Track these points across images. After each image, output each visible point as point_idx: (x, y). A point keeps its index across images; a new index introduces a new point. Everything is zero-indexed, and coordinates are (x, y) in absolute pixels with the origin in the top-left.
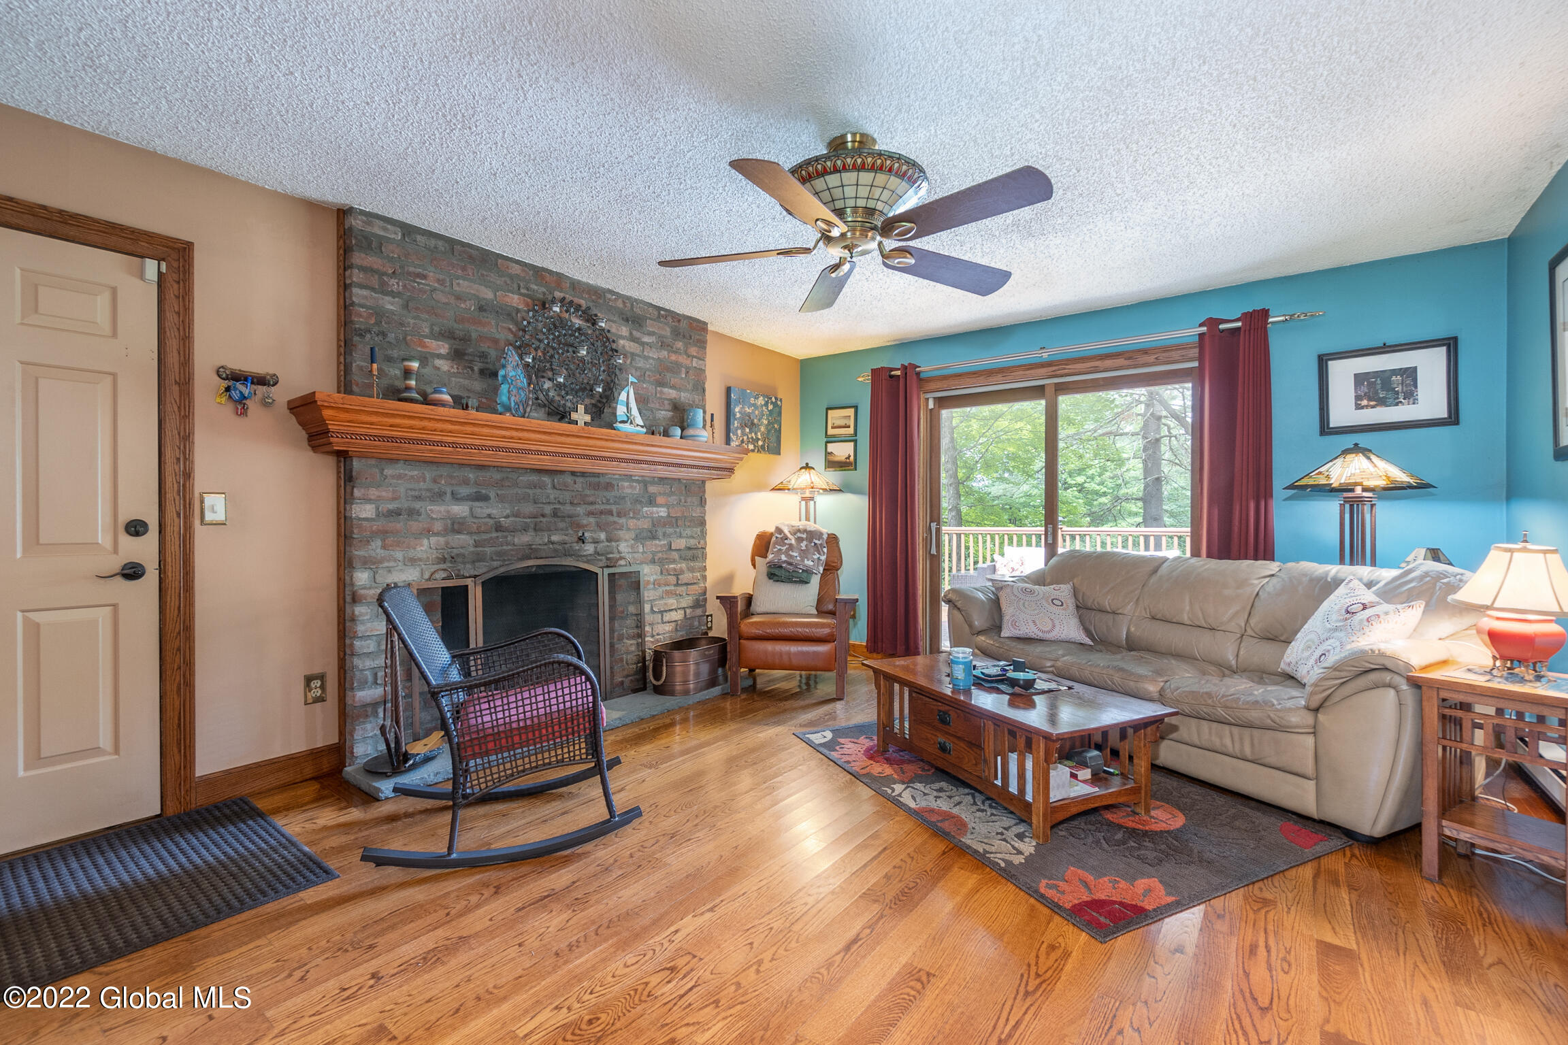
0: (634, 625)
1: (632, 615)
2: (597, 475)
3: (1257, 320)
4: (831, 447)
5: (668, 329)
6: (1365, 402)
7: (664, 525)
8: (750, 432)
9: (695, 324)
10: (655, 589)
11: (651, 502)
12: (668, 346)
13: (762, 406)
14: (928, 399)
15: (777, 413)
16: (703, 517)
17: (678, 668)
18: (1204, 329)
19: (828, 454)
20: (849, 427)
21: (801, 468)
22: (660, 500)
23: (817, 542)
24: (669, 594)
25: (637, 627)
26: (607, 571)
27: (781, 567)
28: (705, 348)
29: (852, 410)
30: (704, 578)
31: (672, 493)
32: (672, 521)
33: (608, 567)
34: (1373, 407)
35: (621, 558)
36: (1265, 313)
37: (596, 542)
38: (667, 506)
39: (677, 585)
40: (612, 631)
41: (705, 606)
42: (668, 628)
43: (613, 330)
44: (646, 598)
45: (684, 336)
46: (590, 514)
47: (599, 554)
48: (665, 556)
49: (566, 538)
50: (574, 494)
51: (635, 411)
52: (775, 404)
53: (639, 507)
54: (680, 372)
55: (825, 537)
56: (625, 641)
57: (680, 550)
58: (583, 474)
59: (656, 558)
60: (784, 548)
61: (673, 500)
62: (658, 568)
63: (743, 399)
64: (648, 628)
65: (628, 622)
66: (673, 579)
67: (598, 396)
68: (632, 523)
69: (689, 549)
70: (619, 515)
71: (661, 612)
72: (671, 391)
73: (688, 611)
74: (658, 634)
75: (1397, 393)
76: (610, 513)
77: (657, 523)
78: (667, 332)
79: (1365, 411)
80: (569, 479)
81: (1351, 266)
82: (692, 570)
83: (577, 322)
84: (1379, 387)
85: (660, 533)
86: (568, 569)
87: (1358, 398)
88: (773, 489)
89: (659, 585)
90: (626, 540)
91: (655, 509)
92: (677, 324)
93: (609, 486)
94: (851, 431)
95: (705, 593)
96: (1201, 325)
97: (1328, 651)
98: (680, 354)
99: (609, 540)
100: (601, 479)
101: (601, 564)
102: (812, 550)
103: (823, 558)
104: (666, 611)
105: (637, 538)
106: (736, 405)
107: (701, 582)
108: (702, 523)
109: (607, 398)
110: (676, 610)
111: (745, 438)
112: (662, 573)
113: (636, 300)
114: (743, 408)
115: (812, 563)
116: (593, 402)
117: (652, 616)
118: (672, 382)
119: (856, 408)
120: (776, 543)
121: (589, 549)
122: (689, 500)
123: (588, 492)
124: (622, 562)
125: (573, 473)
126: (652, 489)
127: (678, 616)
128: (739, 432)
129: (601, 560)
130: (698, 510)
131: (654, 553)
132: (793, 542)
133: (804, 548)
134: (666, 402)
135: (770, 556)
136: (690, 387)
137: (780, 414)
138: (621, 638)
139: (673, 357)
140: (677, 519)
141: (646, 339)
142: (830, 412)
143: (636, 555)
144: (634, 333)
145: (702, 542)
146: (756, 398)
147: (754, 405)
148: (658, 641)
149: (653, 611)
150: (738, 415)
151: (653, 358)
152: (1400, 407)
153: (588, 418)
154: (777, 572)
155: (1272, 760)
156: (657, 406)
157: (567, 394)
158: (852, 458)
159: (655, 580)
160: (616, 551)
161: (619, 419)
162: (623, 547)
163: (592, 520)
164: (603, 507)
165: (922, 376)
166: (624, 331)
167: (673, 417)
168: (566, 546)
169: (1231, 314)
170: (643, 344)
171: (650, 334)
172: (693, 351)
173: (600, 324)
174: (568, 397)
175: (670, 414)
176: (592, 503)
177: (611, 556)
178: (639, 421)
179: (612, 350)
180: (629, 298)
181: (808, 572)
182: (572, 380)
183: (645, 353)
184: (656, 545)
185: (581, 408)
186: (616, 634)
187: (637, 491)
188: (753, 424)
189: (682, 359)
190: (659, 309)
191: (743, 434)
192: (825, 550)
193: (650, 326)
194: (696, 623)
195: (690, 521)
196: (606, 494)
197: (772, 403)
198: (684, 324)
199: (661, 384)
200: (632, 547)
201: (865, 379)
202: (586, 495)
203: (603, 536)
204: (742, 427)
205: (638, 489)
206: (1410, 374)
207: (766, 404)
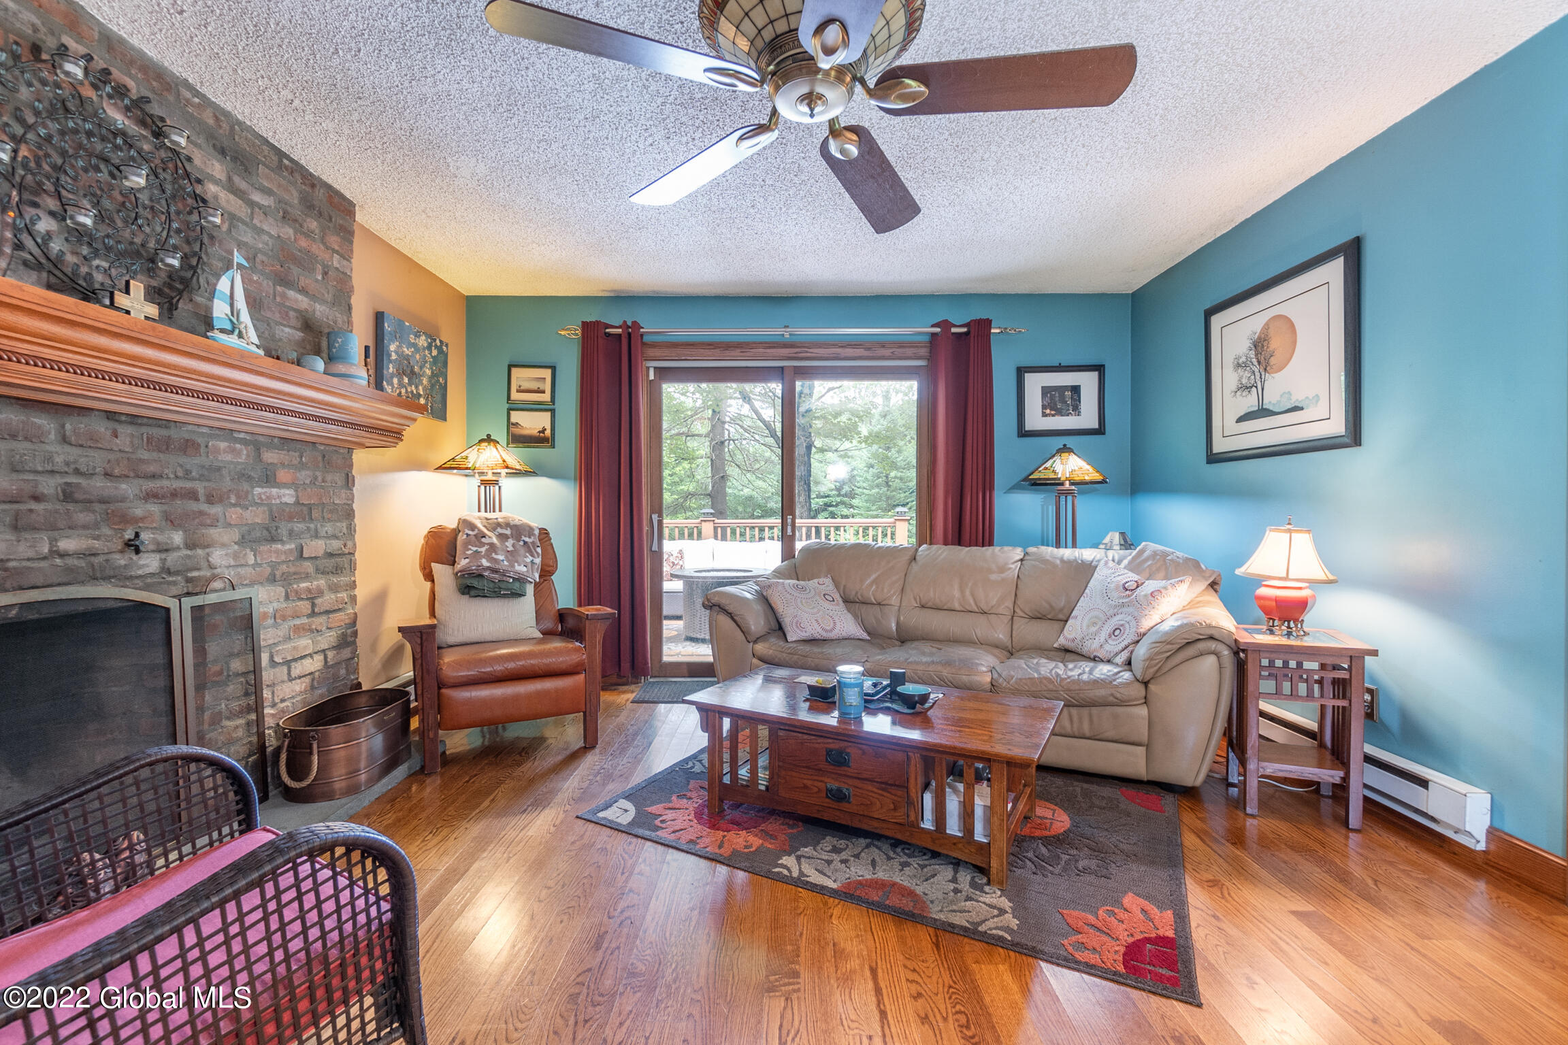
0: (240, 693)
1: (237, 675)
2: (166, 424)
3: (981, 328)
4: (516, 417)
5: (296, 194)
6: (1048, 411)
7: (290, 518)
8: (410, 384)
9: (336, 200)
10: (276, 625)
11: (269, 479)
12: (295, 221)
13: (424, 349)
14: (648, 368)
15: (441, 362)
16: (350, 505)
17: (339, 752)
18: (938, 330)
19: (510, 424)
20: (543, 392)
21: (481, 441)
22: (283, 475)
23: (527, 539)
24: (299, 630)
25: (247, 694)
26: (188, 602)
27: (481, 576)
28: (351, 242)
29: (549, 371)
30: (353, 599)
31: (302, 466)
32: (303, 511)
33: (188, 594)
34: (1053, 415)
35: (214, 577)
36: (987, 323)
37: (163, 549)
38: (294, 485)
39: (313, 614)
40: (200, 709)
41: (354, 643)
42: (299, 686)
43: (198, 159)
44: (262, 643)
45: (320, 214)
46: (151, 496)
47: (169, 572)
48: (292, 570)
49: (96, 544)
50: (112, 456)
51: (245, 317)
52: (439, 349)
53: (246, 486)
54: (314, 270)
55: (537, 532)
56: (226, 723)
57: (316, 558)
58: (134, 419)
59: (278, 573)
60: (483, 550)
61: (304, 476)
62: (280, 591)
63: (400, 334)
64: (266, 694)
65: (230, 688)
66: (305, 606)
67: (163, 275)
68: (234, 514)
69: (331, 555)
70: (210, 500)
71: (288, 663)
72: (300, 297)
73: (330, 654)
74: (283, 701)
75: (1068, 405)
76: (193, 495)
77: (277, 515)
78: (294, 197)
79: (1048, 418)
80: (102, 427)
81: (1039, 295)
82: (334, 588)
83: (118, 117)
84: (1057, 399)
85: (283, 532)
86: (102, 605)
87: (1044, 407)
88: (440, 468)
89: (284, 618)
90: (223, 545)
91: (274, 491)
92: (308, 189)
93: (189, 446)
94: (546, 397)
95: (354, 623)
96: (933, 326)
97: (1122, 625)
98: (314, 240)
99: (191, 545)
100: (173, 433)
101: (175, 590)
102: (522, 551)
103: (538, 561)
104: (295, 660)
105: (243, 541)
106: (391, 341)
107: (349, 606)
108: (350, 514)
109: (186, 283)
110: (310, 655)
111: (403, 391)
112: (287, 597)
113: (240, 123)
114: (400, 347)
115: (525, 569)
116: (154, 283)
117: (272, 671)
118: (302, 283)
119: (553, 369)
120: (466, 544)
121: (150, 563)
122: (329, 477)
123: (144, 455)
124: (217, 584)
125: (110, 416)
126: (270, 456)
127: (314, 665)
128: (395, 381)
129: (175, 583)
130: (343, 495)
131: (274, 566)
132: (495, 540)
133: (511, 548)
134: (292, 314)
135: (462, 563)
136: (329, 297)
137: (445, 364)
138: (216, 720)
139: (303, 243)
140: (310, 508)
141: (257, 197)
142: (514, 370)
143: (242, 571)
144: (236, 179)
145: (350, 544)
146: (417, 336)
147: (415, 345)
148: (283, 711)
149: (273, 664)
150: (394, 356)
151: (269, 234)
152: (1070, 417)
153: (153, 310)
154: (475, 583)
155: (1111, 734)
156: (277, 317)
157: (96, 253)
158: (548, 432)
159: (276, 611)
160: (204, 564)
161: (217, 324)
162: (218, 557)
163: (154, 508)
164: (177, 484)
165: (646, 339)
166: (217, 169)
167: (303, 340)
168: (96, 560)
169: (959, 319)
170: (252, 204)
171: (267, 192)
172: (334, 240)
173: (175, 138)
174: (96, 262)
175: (299, 335)
176: (153, 476)
177: (195, 574)
178: (253, 336)
179: (196, 196)
180: (227, 114)
181: (521, 580)
182: (105, 230)
183: (255, 221)
184: (277, 552)
185: (137, 288)
186: (207, 715)
187: (242, 459)
188: (413, 372)
189: (317, 249)
190: (281, 154)
191: (401, 385)
192: (539, 550)
193: (264, 176)
194: (343, 672)
195: (331, 511)
196: (182, 459)
197: (436, 347)
198: (320, 193)
199: (284, 280)
200: (235, 556)
201: (572, 332)
202: (141, 461)
203: (177, 538)
204: (401, 373)
205: (244, 455)
206: (1076, 390)
207: (429, 347)
